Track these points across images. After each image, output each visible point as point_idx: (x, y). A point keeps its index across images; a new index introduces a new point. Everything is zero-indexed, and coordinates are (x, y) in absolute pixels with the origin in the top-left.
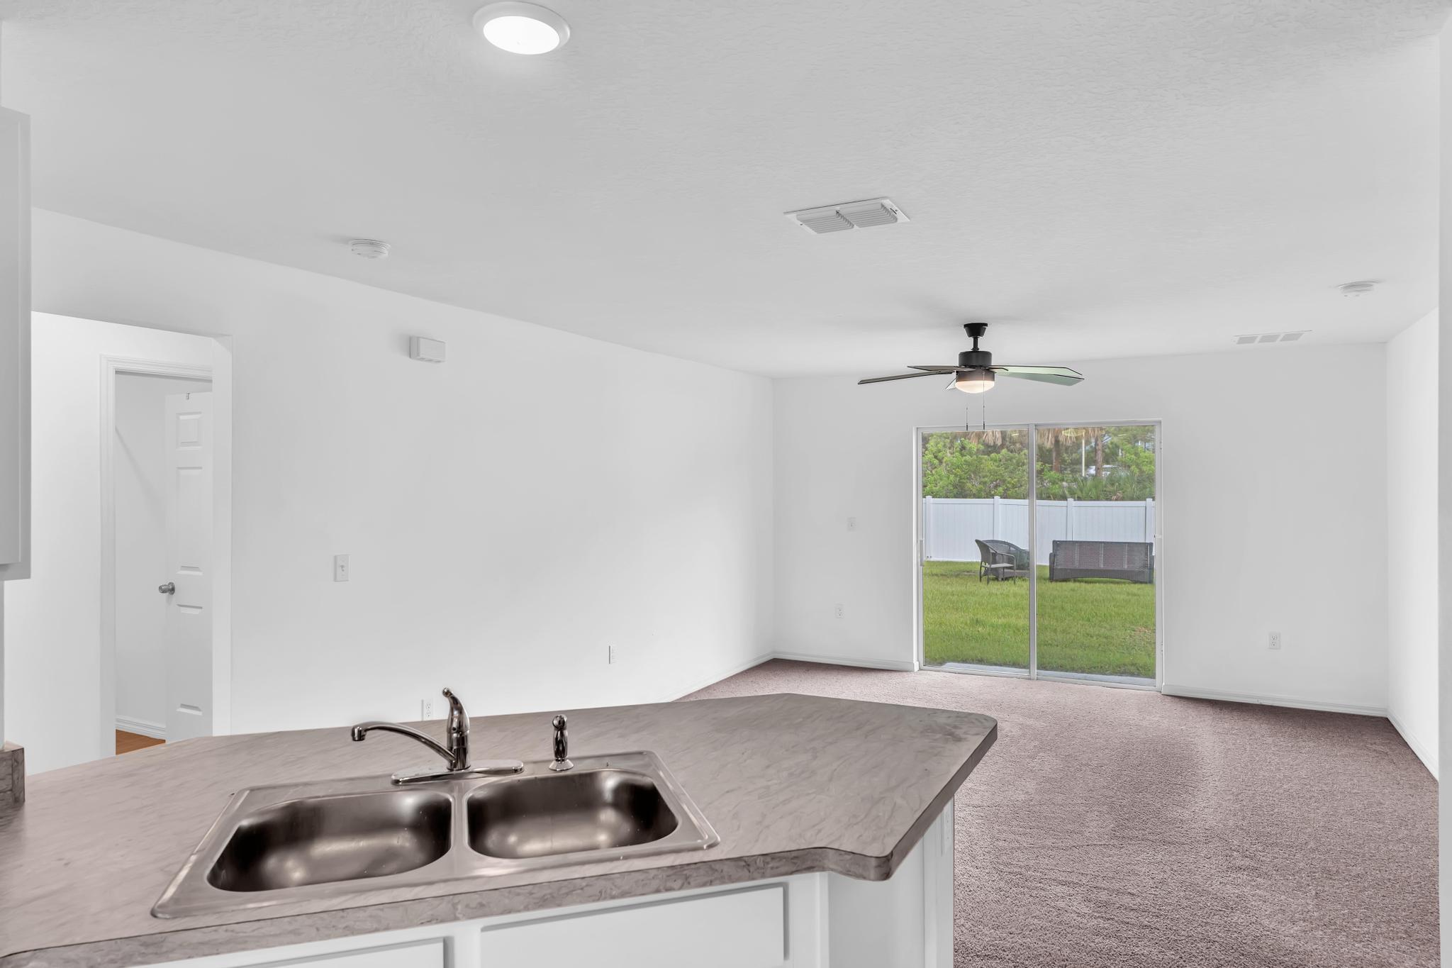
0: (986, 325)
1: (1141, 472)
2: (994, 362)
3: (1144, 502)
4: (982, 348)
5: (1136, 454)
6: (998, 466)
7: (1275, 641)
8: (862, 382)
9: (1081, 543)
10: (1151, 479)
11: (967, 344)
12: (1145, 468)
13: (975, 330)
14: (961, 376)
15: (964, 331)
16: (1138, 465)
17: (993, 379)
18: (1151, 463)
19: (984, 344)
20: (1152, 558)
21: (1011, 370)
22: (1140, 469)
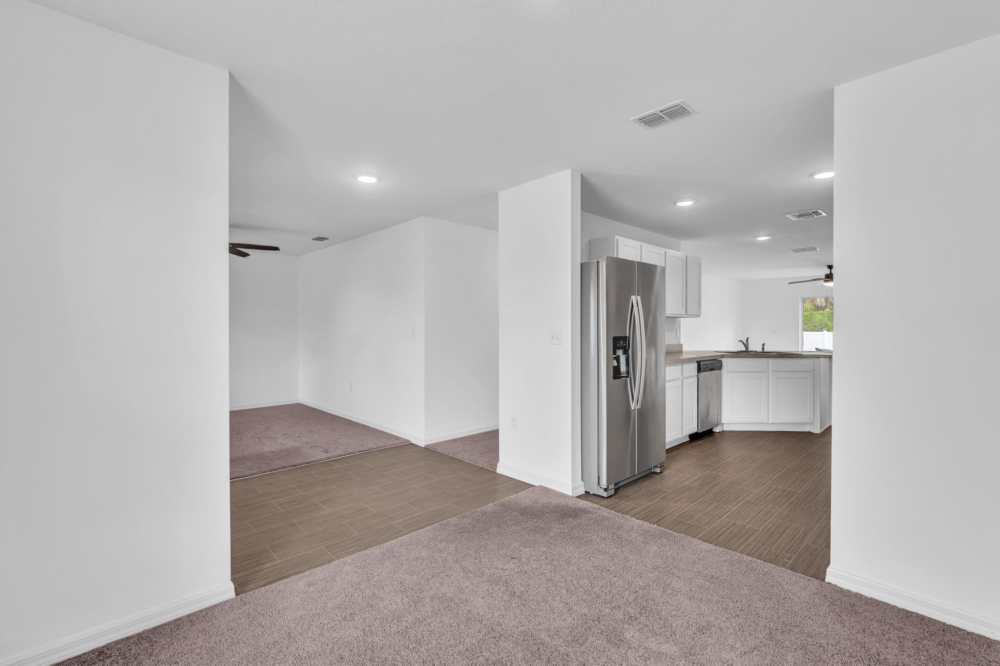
8: (790, 283)
13: (830, 267)
14: (825, 281)
15: (826, 268)
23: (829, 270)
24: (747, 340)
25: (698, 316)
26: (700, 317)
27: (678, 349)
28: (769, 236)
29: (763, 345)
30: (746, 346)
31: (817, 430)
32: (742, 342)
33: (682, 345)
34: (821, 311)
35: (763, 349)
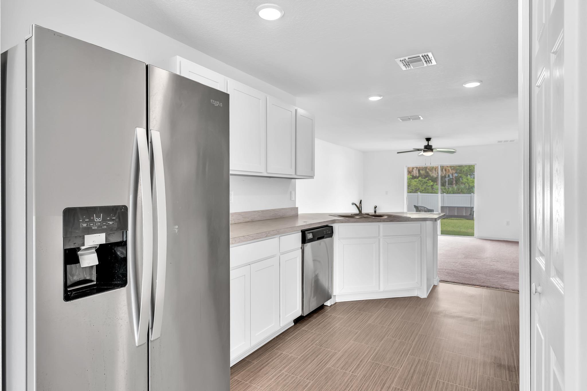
0: (431, 138)
1: (469, 186)
2: (433, 148)
3: (470, 195)
4: (430, 144)
5: (467, 179)
6: (417, 183)
7: (508, 223)
8: (398, 153)
9: (449, 207)
10: (473, 187)
11: (426, 143)
12: (471, 184)
13: (428, 139)
14: (424, 151)
15: (425, 140)
16: (468, 183)
17: (433, 152)
18: (473, 182)
19: (431, 143)
20: (473, 212)
21: (438, 150)
22: (469, 185)
23: (427, 142)
24: (361, 203)
25: (312, 177)
26: (313, 178)
27: (293, 213)
28: (380, 96)
29: (376, 207)
30: (359, 208)
31: (423, 294)
32: (355, 204)
33: (297, 208)
34: (416, 180)
35: (375, 212)
